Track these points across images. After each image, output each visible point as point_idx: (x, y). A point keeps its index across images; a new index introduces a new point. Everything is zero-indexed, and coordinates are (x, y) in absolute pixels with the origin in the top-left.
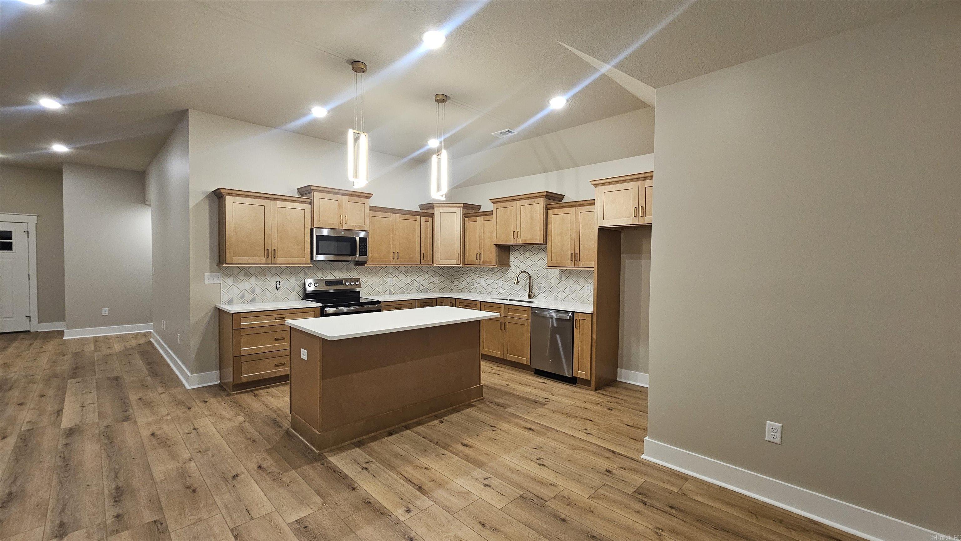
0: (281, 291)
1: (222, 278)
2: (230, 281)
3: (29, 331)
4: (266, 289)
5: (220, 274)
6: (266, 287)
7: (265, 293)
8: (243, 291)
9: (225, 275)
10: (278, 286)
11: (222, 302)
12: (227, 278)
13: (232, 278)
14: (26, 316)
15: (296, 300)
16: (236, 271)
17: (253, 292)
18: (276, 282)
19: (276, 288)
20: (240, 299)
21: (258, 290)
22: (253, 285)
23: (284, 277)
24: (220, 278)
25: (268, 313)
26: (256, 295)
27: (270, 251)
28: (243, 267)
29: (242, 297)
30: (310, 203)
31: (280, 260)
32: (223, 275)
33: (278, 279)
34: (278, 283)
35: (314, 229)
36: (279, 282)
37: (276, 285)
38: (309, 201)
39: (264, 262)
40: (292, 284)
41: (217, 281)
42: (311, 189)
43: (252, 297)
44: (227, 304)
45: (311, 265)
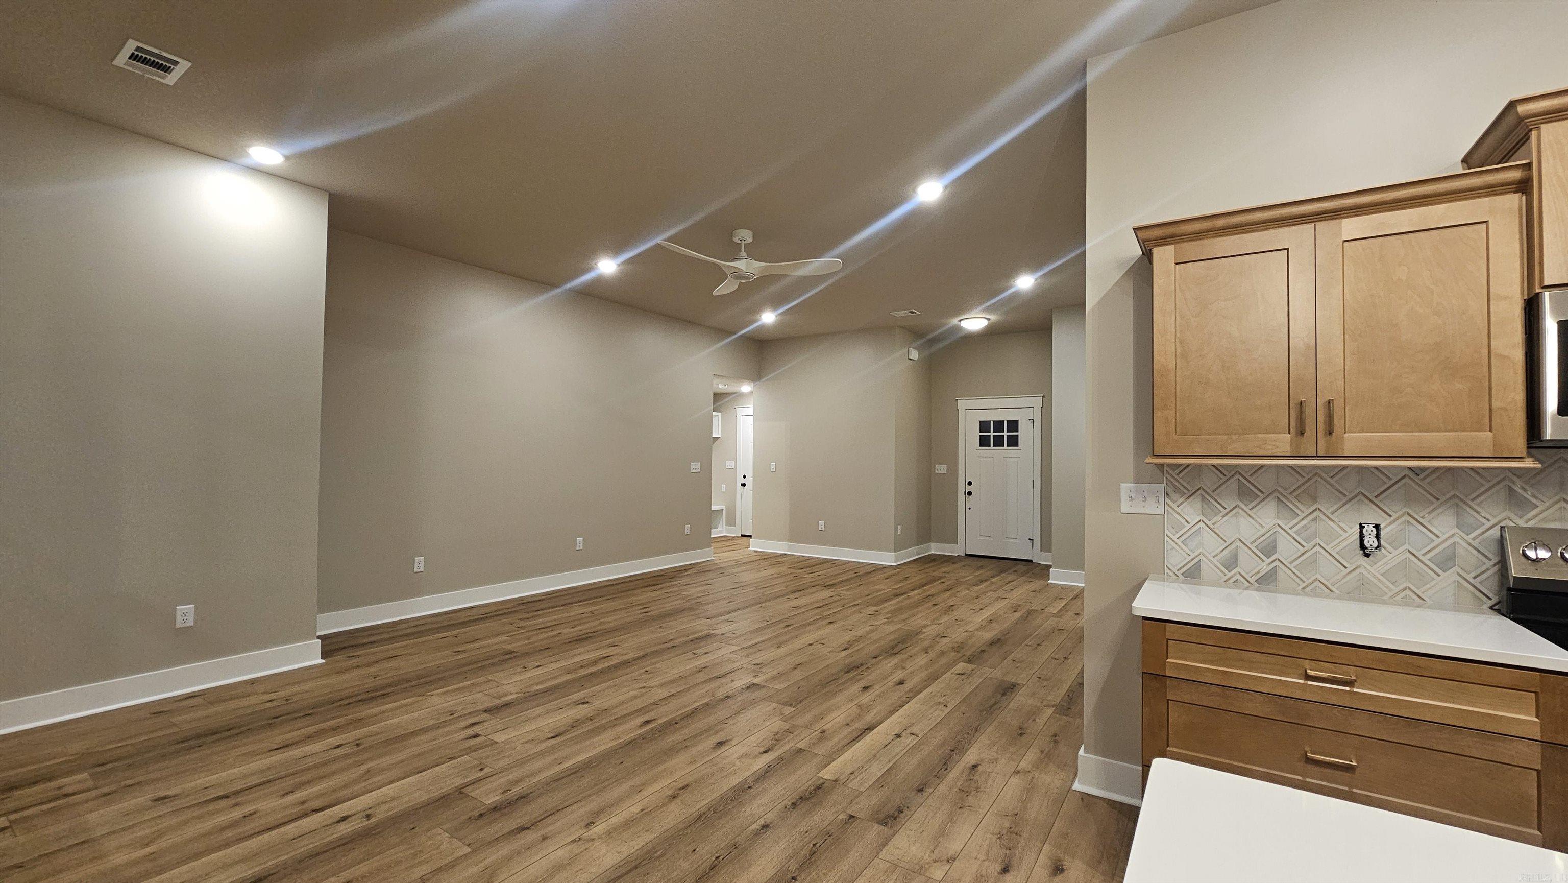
0: (1389, 557)
1: (1167, 500)
2: (1190, 511)
3: (1031, 561)
4: (1318, 548)
5: (1161, 487)
6: (1317, 540)
7: (1314, 561)
8: (1233, 546)
9: (1176, 490)
10: (1370, 541)
11: (1167, 570)
12: (1182, 499)
13: (1196, 502)
14: (1030, 539)
15: (1457, 607)
16: (1209, 480)
17: (1269, 549)
18: (1362, 527)
19: (1363, 546)
20: (1223, 569)
21: (1286, 548)
22: (1267, 527)
23: (1397, 510)
24: (1161, 500)
25: (1272, 646)
26: (1277, 563)
27: (1309, 411)
28: (1236, 466)
29: (1231, 563)
30: (1524, 186)
31: (1352, 441)
32: (1170, 491)
33: (1371, 516)
34: (1369, 531)
35: (1547, 295)
36: (1377, 527)
37: (1362, 536)
38: (1516, 175)
39: (1287, 449)
40: (1437, 541)
41: (1153, 507)
42: (1521, 119)
43: (1265, 568)
44: (1182, 577)
45: (1529, 463)
